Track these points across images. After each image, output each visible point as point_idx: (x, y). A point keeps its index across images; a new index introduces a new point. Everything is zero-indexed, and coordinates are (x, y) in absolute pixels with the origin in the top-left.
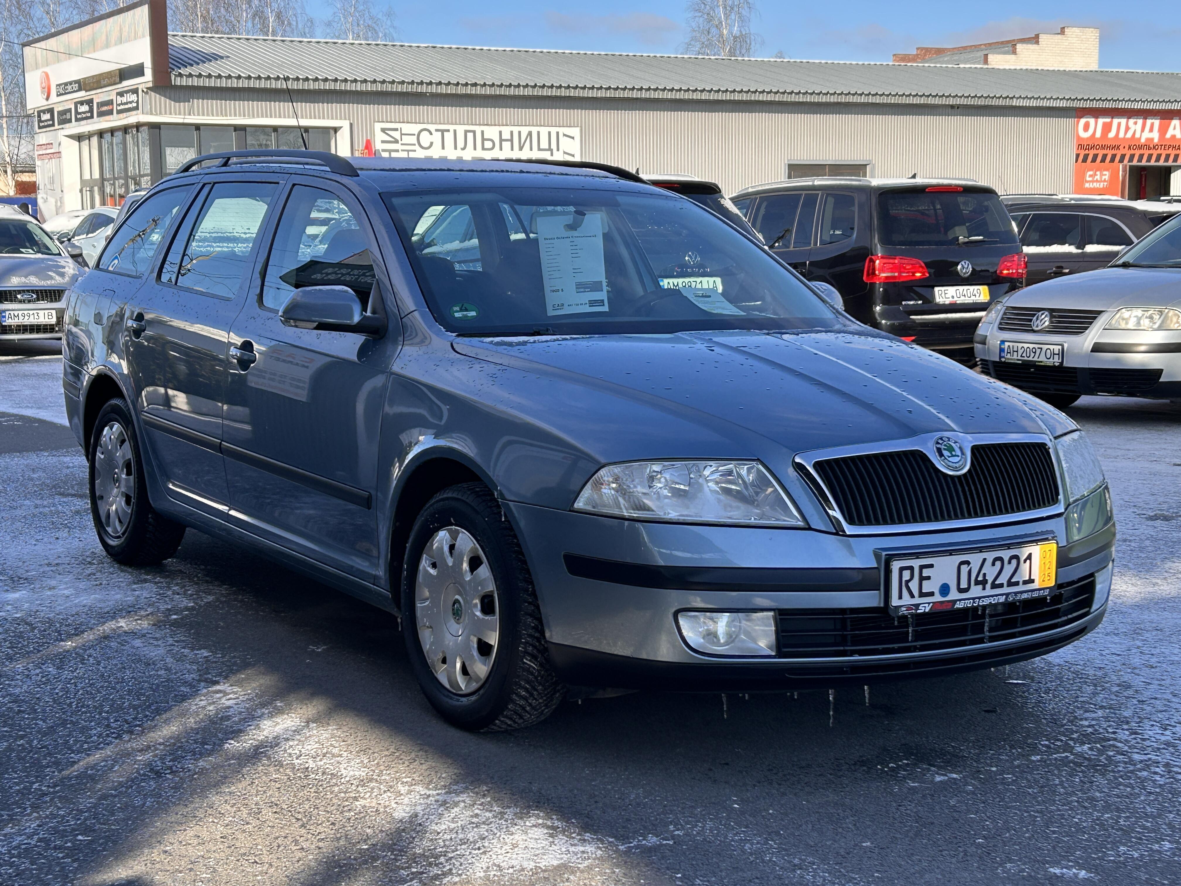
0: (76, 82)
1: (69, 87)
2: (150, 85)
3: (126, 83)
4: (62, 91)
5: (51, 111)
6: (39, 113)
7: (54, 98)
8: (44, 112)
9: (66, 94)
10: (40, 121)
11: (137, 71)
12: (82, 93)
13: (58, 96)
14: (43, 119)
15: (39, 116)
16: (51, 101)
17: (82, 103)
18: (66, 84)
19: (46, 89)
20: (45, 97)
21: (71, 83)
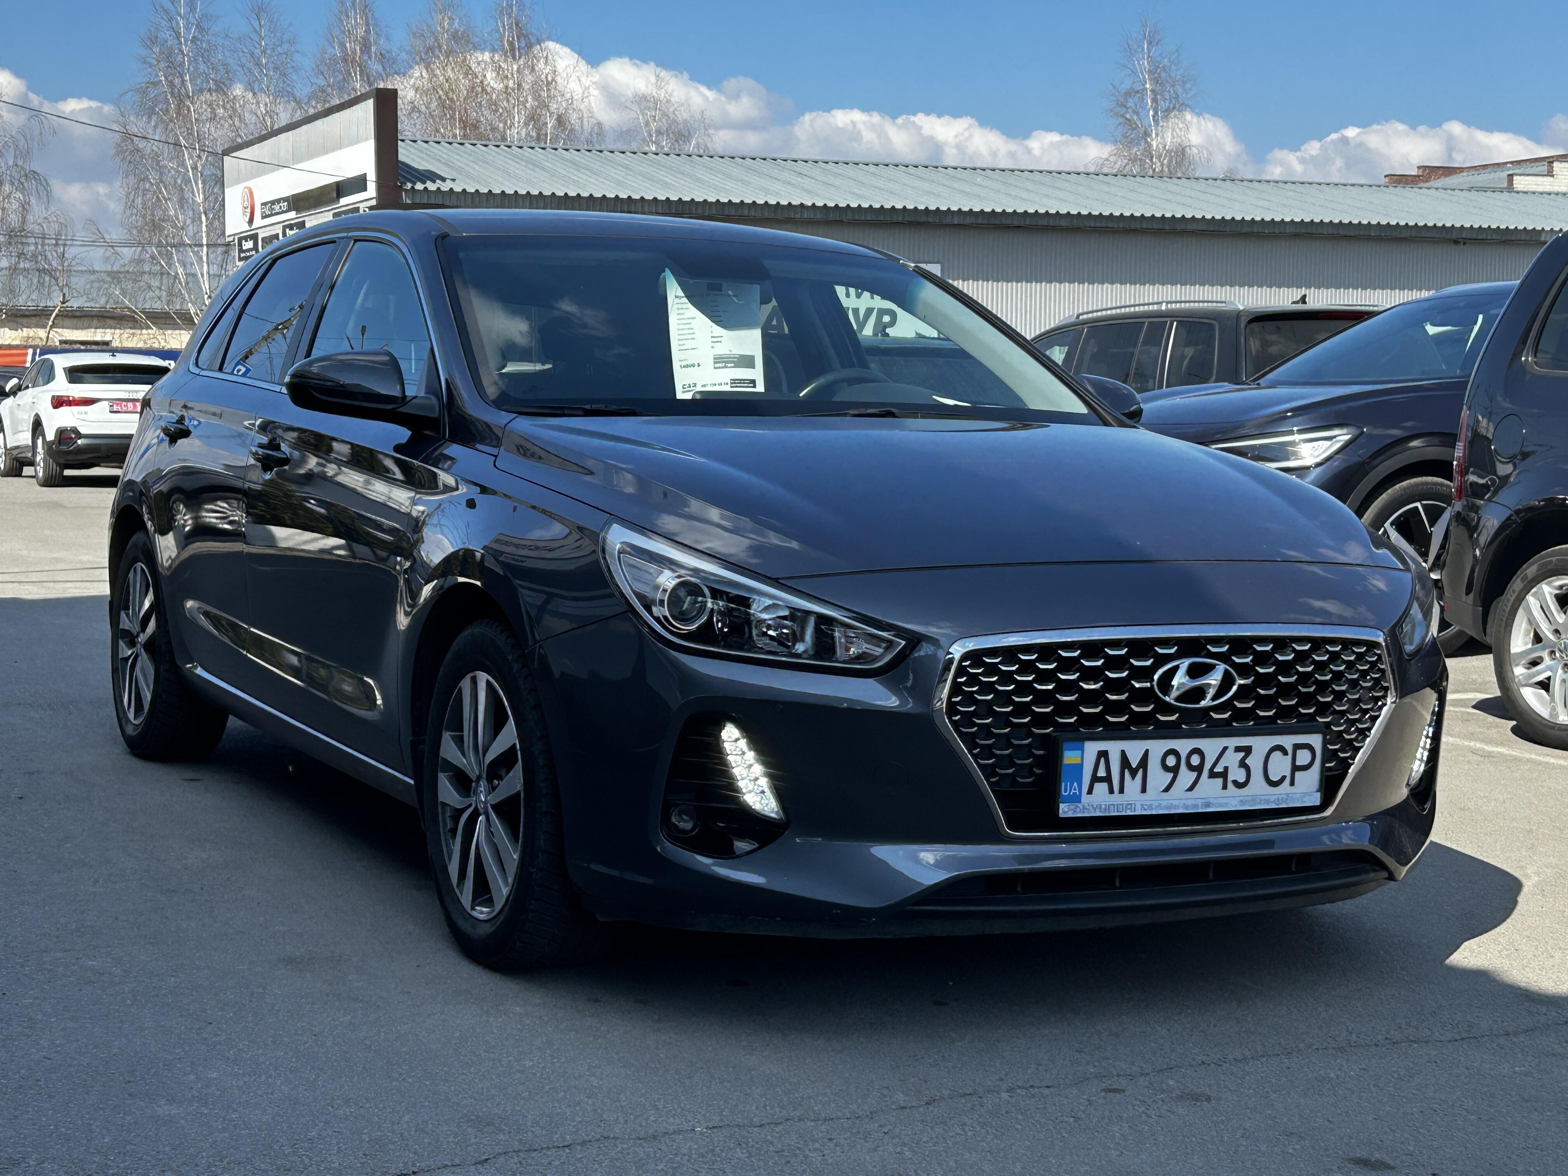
0: (285, 199)
1: (277, 208)
2: (374, 203)
3: (344, 201)
4: (268, 212)
5: (254, 237)
6: (240, 240)
7: (258, 222)
8: (246, 239)
9: (271, 215)
10: (241, 251)
11: (359, 183)
12: (292, 214)
13: (263, 218)
14: (244, 248)
15: (240, 245)
16: (254, 226)
17: (291, 227)
18: (273, 202)
19: (249, 210)
20: (247, 220)
21: (278, 201)
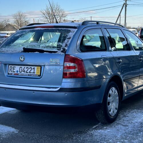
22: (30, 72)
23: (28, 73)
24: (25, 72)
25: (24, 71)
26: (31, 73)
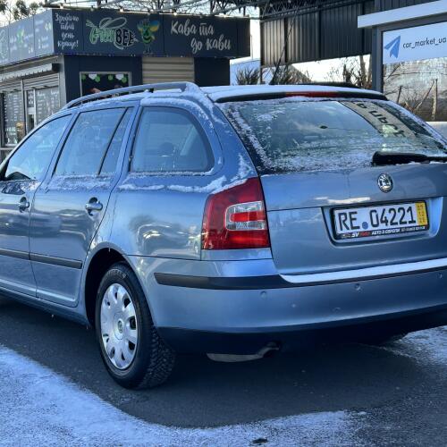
22: (403, 220)
23: (396, 223)
24: (389, 224)
25: (386, 222)
26: (405, 223)
